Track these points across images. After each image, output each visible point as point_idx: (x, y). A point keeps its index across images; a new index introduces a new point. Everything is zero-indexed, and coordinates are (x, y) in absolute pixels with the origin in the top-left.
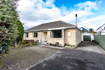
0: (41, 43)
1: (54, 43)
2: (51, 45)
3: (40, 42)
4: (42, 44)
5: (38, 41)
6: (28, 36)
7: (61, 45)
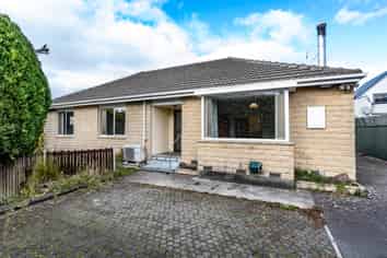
0: (145, 162)
1: (232, 168)
2: (209, 173)
3: (139, 157)
4: (152, 171)
5: (130, 151)
6: (69, 129)
7: (276, 180)
